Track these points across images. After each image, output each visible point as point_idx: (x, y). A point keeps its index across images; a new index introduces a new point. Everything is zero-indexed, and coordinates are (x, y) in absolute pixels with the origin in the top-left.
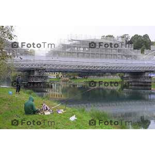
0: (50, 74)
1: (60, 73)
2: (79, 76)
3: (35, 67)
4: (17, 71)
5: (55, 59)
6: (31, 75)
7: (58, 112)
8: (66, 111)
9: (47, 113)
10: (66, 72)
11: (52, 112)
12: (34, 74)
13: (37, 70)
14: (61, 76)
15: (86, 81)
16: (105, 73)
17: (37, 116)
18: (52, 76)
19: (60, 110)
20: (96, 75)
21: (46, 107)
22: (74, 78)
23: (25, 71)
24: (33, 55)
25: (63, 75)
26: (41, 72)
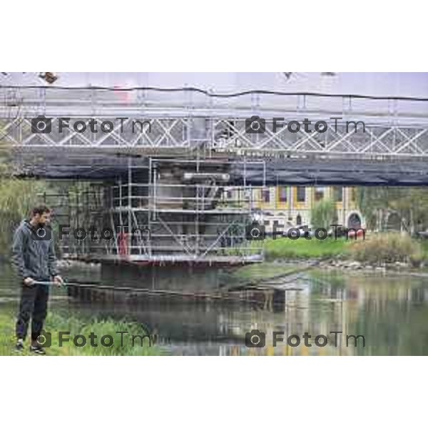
0: (266, 197)
1: (347, 191)
3: (156, 145)
4: (22, 176)
6: (120, 209)
10: (392, 183)
12: (144, 203)
13: (168, 165)
14: (355, 218)
23: (77, 177)
25: (364, 212)
26: (198, 186)
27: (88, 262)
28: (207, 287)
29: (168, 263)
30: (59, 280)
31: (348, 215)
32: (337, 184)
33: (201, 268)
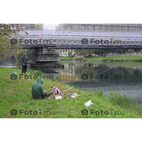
0: (61, 51)
1: (73, 50)
2: (96, 53)
4: (23, 48)
5: (67, 33)
6: (38, 53)
7: (71, 96)
8: (80, 95)
9: (58, 97)
10: (80, 49)
11: (64, 96)
12: (42, 52)
13: (46, 46)
14: (75, 54)
15: (104, 59)
16: (127, 49)
17: (47, 100)
18: (64, 54)
19: (74, 94)
20: (116, 52)
21: (57, 91)
22: (90, 56)
23: (32, 48)
24: (40, 29)
25: (76, 53)
26: (50, 49)
27: (34, 61)
28: (52, 65)
29: (46, 61)
30: (28, 65)
31: (74, 53)
32: (72, 49)
33: (51, 62)
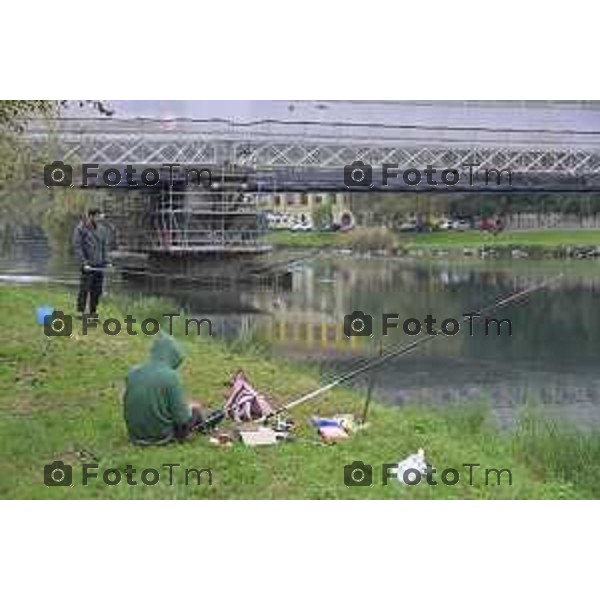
0: (278, 201)
1: (339, 196)
3: (190, 162)
6: (163, 211)
7: (323, 429)
8: (366, 426)
9: (258, 436)
10: (375, 190)
11: (285, 430)
12: (182, 206)
14: (347, 218)
15: (492, 244)
18: (293, 217)
19: (336, 420)
21: (254, 402)
25: (354, 213)
26: (223, 193)
27: (139, 252)
29: (200, 253)
32: (333, 191)
